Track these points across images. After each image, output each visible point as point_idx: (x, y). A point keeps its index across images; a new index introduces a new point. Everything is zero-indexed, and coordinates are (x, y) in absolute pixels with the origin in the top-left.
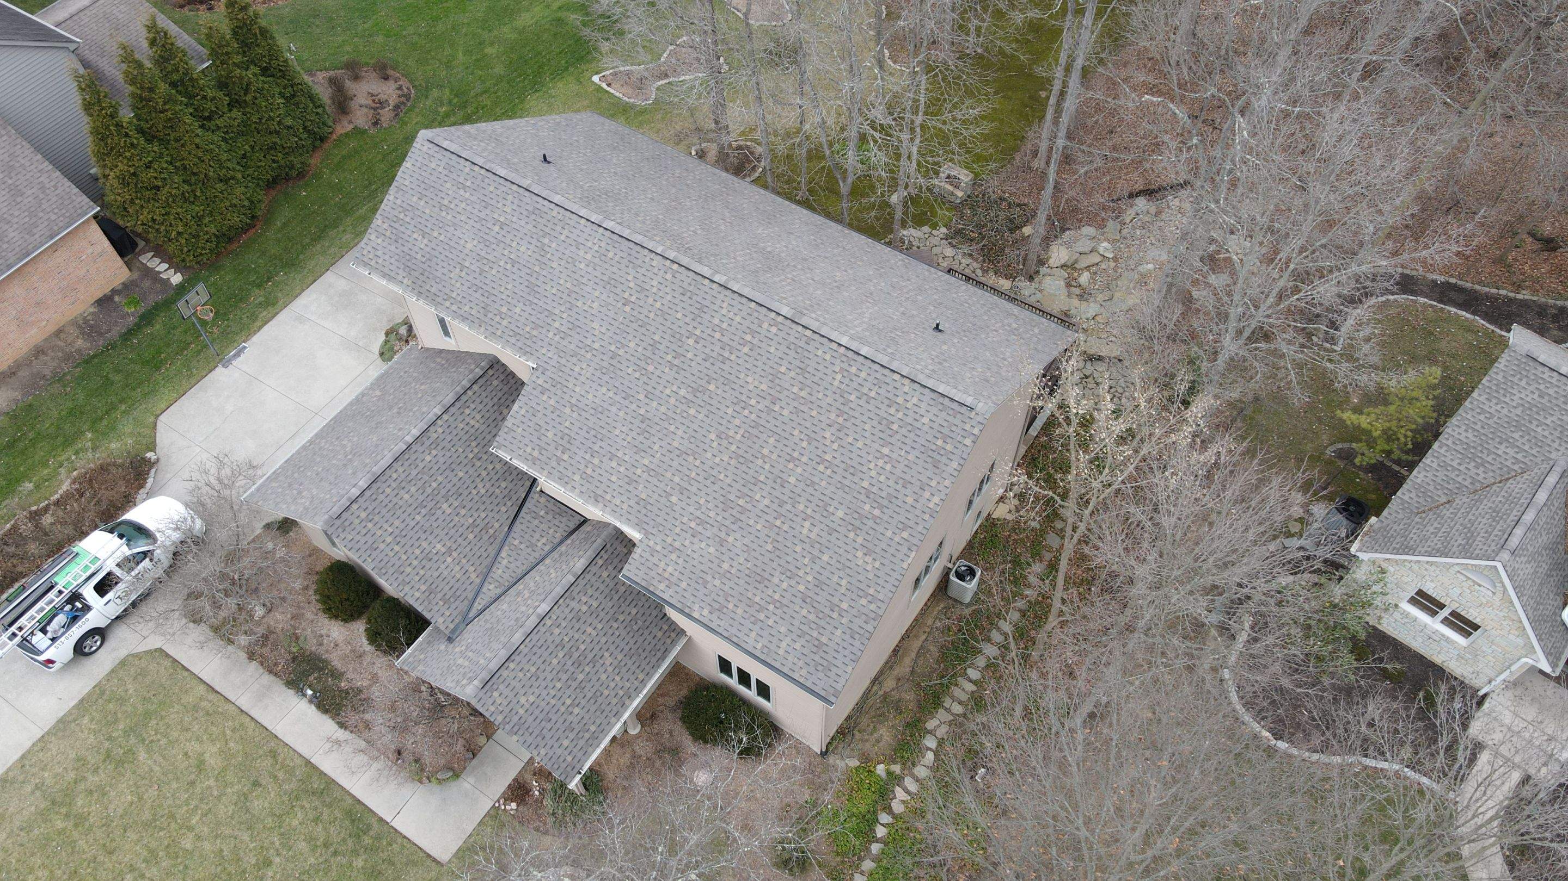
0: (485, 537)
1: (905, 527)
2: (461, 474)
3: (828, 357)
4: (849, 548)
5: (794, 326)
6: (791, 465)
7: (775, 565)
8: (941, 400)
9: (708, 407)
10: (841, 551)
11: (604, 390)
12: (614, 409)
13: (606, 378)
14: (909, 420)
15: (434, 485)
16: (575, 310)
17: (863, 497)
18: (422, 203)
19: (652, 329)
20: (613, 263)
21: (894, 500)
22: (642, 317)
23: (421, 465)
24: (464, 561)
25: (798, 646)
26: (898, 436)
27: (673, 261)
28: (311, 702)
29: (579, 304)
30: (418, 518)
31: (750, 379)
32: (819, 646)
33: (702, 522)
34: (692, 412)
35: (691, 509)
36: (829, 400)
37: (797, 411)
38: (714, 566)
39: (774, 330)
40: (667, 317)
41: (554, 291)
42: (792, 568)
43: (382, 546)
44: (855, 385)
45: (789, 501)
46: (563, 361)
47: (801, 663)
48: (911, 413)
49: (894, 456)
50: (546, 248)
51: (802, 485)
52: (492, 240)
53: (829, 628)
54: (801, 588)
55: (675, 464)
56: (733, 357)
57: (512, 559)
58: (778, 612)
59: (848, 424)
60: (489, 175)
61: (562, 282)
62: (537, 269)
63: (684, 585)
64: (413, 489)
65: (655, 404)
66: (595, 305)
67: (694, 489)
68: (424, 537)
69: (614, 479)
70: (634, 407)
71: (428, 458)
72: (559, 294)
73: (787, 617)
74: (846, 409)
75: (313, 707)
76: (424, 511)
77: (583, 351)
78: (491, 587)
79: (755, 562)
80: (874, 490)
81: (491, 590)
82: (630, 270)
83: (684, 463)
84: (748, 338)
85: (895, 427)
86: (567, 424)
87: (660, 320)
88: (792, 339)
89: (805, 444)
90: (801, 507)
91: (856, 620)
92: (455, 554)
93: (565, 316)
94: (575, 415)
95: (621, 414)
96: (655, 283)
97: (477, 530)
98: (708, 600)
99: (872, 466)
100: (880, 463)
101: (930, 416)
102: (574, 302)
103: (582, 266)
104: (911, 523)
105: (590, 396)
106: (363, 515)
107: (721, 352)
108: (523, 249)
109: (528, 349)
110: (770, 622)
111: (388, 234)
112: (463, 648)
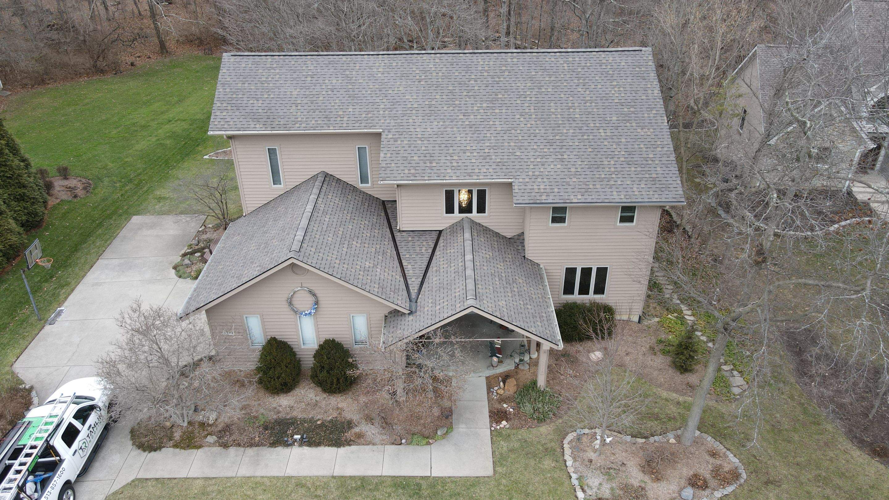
0: (388, 257)
1: (652, 109)
2: (350, 227)
8: (623, 53)
20: (399, 67)
23: (326, 223)
26: (616, 75)
33: (543, 157)
37: (556, 87)
42: (610, 153)
44: (576, 65)
45: (583, 125)
47: (651, 193)
50: (351, 76)
53: (653, 169)
57: (413, 264)
58: (619, 176)
65: (472, 117)
67: (526, 144)
71: (327, 219)
73: (626, 176)
75: (306, 448)
77: (409, 112)
79: (587, 160)
81: (414, 281)
82: (411, 66)
83: (510, 135)
87: (446, 80)
96: (431, 66)
98: (576, 190)
99: (613, 92)
100: (616, 89)
103: (379, 75)
104: (653, 106)
106: (313, 249)
109: (371, 125)
110: (619, 183)
111: (229, 108)
112: (431, 305)
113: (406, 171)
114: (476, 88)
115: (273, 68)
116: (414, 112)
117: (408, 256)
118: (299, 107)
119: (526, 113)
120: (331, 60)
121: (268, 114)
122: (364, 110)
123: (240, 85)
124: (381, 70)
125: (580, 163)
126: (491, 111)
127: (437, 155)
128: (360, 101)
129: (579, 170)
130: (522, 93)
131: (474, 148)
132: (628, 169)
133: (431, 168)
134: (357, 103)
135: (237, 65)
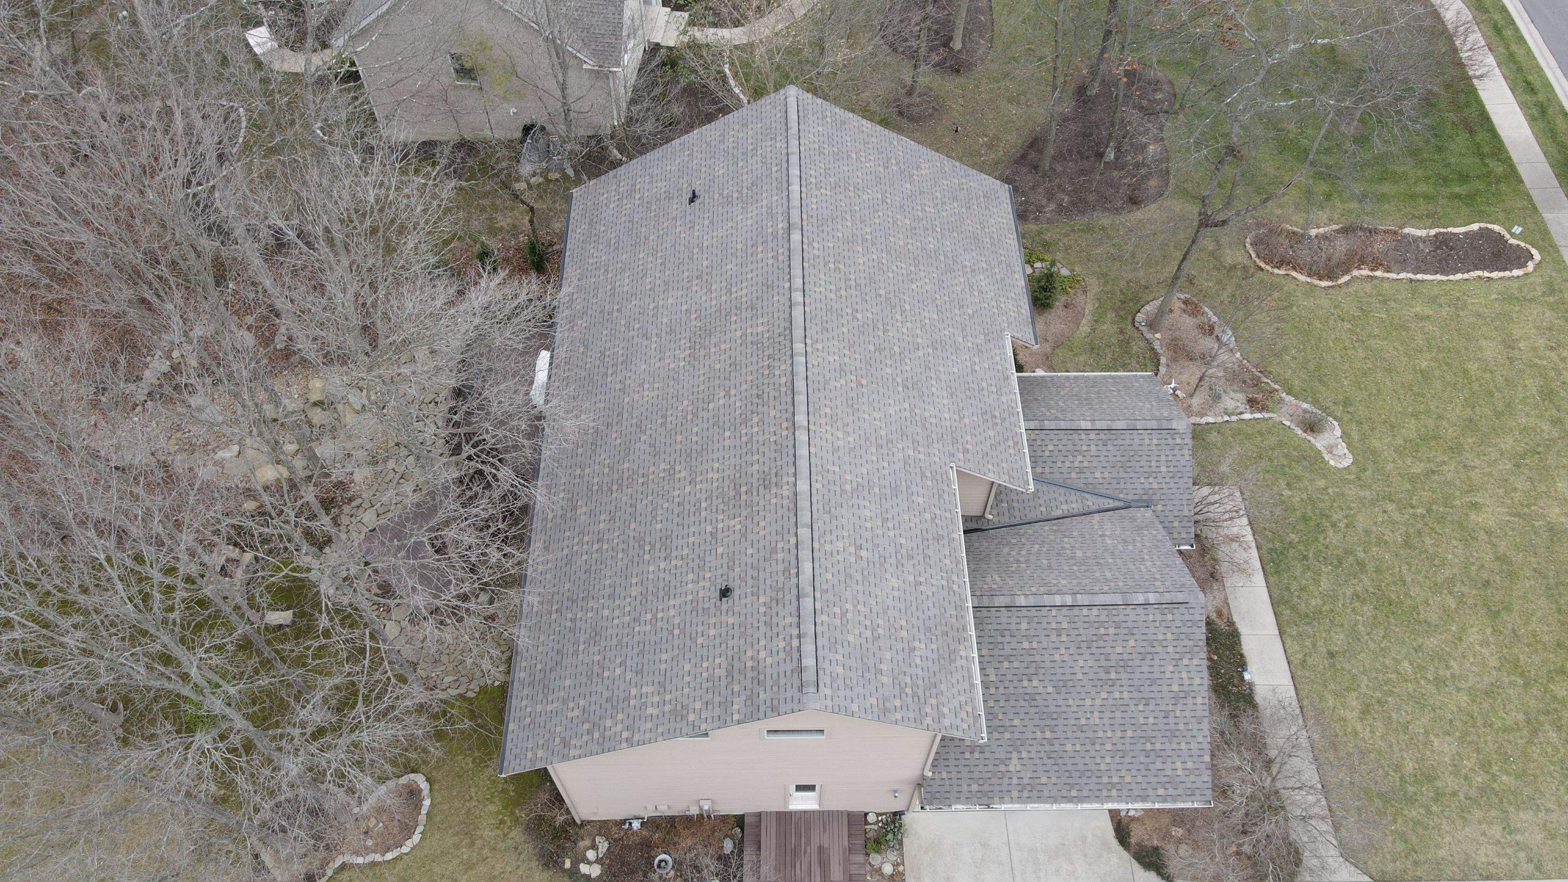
0: (1065, 528)
2: (1045, 562)
3: (814, 200)
4: (924, 179)
6: (899, 223)
7: (963, 230)
9: (897, 293)
10: (929, 185)
11: (934, 390)
12: (942, 377)
13: (925, 390)
14: (826, 140)
15: (1075, 568)
16: (890, 437)
17: (890, 171)
18: (884, 667)
19: (868, 354)
20: (833, 406)
21: (880, 150)
22: (863, 366)
24: (1096, 527)
25: (995, 211)
27: (805, 344)
28: (1247, 674)
29: (883, 433)
30: (1110, 561)
31: (861, 261)
32: (986, 196)
35: (968, 296)
36: (842, 198)
38: (990, 274)
39: (815, 245)
40: (851, 342)
41: (886, 465)
43: (1158, 563)
44: (823, 179)
46: (934, 436)
48: (821, 139)
49: (853, 150)
51: (906, 214)
52: (876, 555)
54: (964, 210)
55: (949, 315)
56: (852, 277)
59: (851, 182)
61: (875, 458)
62: (877, 490)
63: (1013, 295)
64: (1097, 574)
66: (876, 416)
67: (955, 296)
68: (1117, 551)
69: (986, 365)
70: (931, 359)
72: (885, 457)
74: (842, 185)
75: (1249, 666)
76: (1101, 561)
78: (1090, 503)
80: (881, 163)
81: (1092, 502)
82: (832, 387)
84: (832, 266)
85: (835, 150)
86: (975, 419)
88: (815, 229)
89: (880, 214)
90: (920, 214)
92: (1100, 533)
93: (900, 446)
94: (966, 413)
95: (941, 369)
97: (1067, 534)
100: (863, 159)
101: (815, 125)
102: (884, 439)
104: (887, 139)
105: (945, 402)
106: (1157, 583)
107: (853, 288)
108: (867, 513)
112: (1151, 480)
113: (1012, 452)
114: (870, 315)
115: (844, 613)
116: (917, 411)
117: (1043, 509)
119: (908, 275)
120: (821, 507)
121: (938, 633)
122: (918, 479)
124: (840, 434)
125: (974, 254)
126: (907, 314)
127: (982, 405)
128: (904, 483)
129: (984, 259)
130: (876, 264)
131: (967, 357)
132: (976, 212)
134: (908, 487)
135: (840, 682)
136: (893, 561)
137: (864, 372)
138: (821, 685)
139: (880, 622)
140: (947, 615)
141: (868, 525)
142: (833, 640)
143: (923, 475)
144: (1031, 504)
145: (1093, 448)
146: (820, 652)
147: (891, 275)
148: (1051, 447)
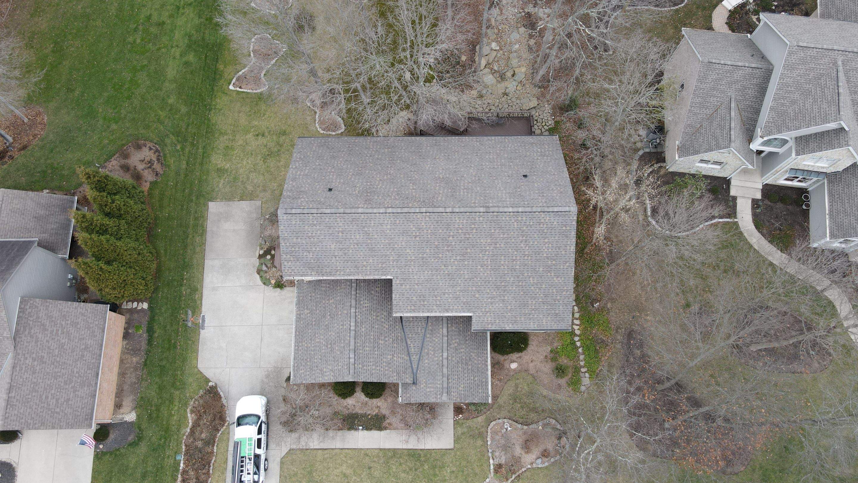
0: (400, 342)
1: (566, 262)
2: (377, 327)
3: (507, 219)
4: (550, 279)
5: (488, 214)
6: (515, 262)
7: (527, 298)
8: (557, 213)
9: (471, 258)
10: (548, 281)
11: (426, 272)
12: (435, 277)
13: (424, 268)
14: (549, 226)
15: (372, 337)
16: (395, 249)
17: (546, 260)
18: (299, 240)
19: (432, 241)
20: (401, 224)
21: (558, 255)
22: (426, 239)
23: (363, 334)
24: (399, 355)
25: (549, 319)
26: (549, 233)
27: (426, 213)
28: (362, 430)
29: (396, 246)
30: (376, 353)
31: (482, 241)
32: (557, 314)
33: (492, 298)
34: (466, 263)
35: (486, 296)
36: (516, 233)
37: (506, 243)
38: (505, 310)
39: (481, 219)
40: (436, 234)
41: (382, 246)
42: (534, 296)
43: (374, 371)
44: (523, 223)
45: (520, 275)
46: (403, 270)
47: (553, 323)
48: (549, 223)
49: (550, 241)
50: (369, 232)
51: (522, 267)
52: (341, 240)
53: (557, 307)
54: (540, 300)
55: (470, 284)
56: (471, 236)
57: (413, 343)
58: (537, 312)
59: (528, 238)
60: (323, 215)
61: (383, 242)
62: (369, 241)
63: (497, 321)
64: (367, 344)
65: (450, 267)
66: (403, 243)
67: (483, 289)
68: (382, 358)
69: (450, 301)
70: (442, 272)
71: (363, 330)
72: (385, 247)
73: (540, 312)
74: (524, 233)
75: (365, 431)
76: (376, 349)
77: (409, 263)
78: (414, 357)
79: (519, 300)
80: (549, 255)
81: (415, 358)
82: (409, 224)
83: (473, 282)
84: (473, 226)
85: (545, 231)
86: (419, 291)
87: (433, 236)
88: (490, 219)
89: (516, 253)
90: (526, 274)
91: (565, 300)
92: (395, 355)
93: (393, 253)
94: (420, 287)
95: (439, 277)
96: (423, 224)
97: (395, 341)
98: (509, 321)
99: (544, 248)
100: (547, 245)
101: (556, 221)
102: (393, 247)
103: (388, 231)
104: (568, 260)
105: (422, 277)
106: (360, 366)
107: (465, 236)
108: (358, 237)
109: (385, 273)
110: (536, 316)
111: (292, 259)
112: (424, 384)
113: (409, 308)
114: (453, 243)
115: (315, 225)
116: (412, 263)
117: (410, 336)
118: (337, 259)
119: (485, 265)
120: (354, 217)
121: (318, 264)
122: (380, 261)
123: (295, 240)
124: (389, 227)
125: (514, 303)
126: (462, 262)
127: (427, 296)
128: (376, 254)
129: (513, 308)
130: (483, 248)
131: (450, 291)
132: (542, 307)
133: (424, 306)
134: (375, 256)
135: (289, 223)
136: (341, 247)
137: (422, 239)
138: (287, 215)
139: (316, 240)
140: (326, 268)
141: (353, 237)
142: (304, 220)
143: (383, 263)
144: (412, 331)
145: (436, 359)
146: (298, 215)
147: (481, 255)
148: (436, 340)
